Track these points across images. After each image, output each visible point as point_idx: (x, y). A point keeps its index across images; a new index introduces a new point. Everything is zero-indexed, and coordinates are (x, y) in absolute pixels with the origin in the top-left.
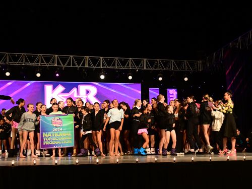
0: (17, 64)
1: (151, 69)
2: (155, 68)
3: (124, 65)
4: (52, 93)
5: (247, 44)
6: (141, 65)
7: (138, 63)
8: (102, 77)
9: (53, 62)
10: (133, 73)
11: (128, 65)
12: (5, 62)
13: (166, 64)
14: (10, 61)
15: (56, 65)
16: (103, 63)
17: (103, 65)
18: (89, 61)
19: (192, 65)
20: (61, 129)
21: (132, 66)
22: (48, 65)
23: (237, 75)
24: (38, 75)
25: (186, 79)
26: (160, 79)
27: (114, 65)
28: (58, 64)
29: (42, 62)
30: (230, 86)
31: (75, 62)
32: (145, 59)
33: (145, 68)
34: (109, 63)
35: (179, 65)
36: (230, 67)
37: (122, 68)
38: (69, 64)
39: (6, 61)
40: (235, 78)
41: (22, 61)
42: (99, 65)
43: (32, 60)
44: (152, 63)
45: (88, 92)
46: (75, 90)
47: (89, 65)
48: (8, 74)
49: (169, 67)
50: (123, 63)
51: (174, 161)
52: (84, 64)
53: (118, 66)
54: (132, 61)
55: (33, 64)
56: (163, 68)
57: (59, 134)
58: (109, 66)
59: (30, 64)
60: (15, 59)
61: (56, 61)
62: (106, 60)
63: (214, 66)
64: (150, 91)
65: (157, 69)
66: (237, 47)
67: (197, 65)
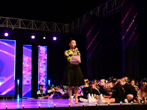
1: (25, 28)
2: (29, 27)
3: (1, 23)
5: (104, 13)
6: (17, 25)
7: (14, 22)
10: (9, 30)
11: (5, 24)
13: (38, 25)
19: (60, 27)
21: (8, 24)
23: (95, 37)
25: (55, 39)
26: (33, 37)
30: (89, 46)
32: (20, 20)
33: (20, 27)
35: (50, 26)
36: (90, 31)
44: (26, 23)
49: (41, 28)
51: (40, 107)
54: (8, 20)
56: (36, 28)
63: (78, 29)
64: (24, 48)
65: (30, 29)
66: (96, 15)
67: (64, 27)
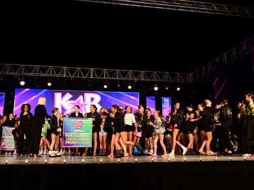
0: (31, 74)
1: (148, 80)
2: (152, 79)
3: (124, 76)
4: (61, 100)
5: (232, 59)
6: (139, 77)
7: (136, 75)
8: (105, 87)
9: (63, 73)
10: (132, 83)
11: (128, 77)
12: (20, 73)
13: (161, 76)
14: (25, 72)
15: (65, 76)
16: (106, 75)
17: (106, 77)
18: (94, 73)
19: (184, 77)
20: (81, 131)
21: (131, 77)
22: (58, 76)
23: (223, 85)
24: (49, 84)
25: (178, 89)
26: (156, 89)
27: (115, 76)
28: (67, 74)
29: (53, 73)
30: (217, 96)
31: (82, 73)
32: (142, 72)
33: (143, 79)
34: (112, 74)
35: (173, 76)
36: (217, 79)
37: (123, 79)
38: (76, 75)
39: (21, 71)
40: (221, 88)
41: (35, 72)
42: (103, 76)
43: (44, 71)
44: (149, 75)
45: (92, 99)
46: (81, 97)
47: (94, 76)
48: (22, 83)
49: (164, 79)
50: (124, 75)
52: (89, 75)
53: (119, 77)
54: (131, 73)
55: (45, 75)
56: (158, 79)
57: (79, 135)
58: (111, 77)
59: (42, 75)
60: (30, 70)
61: (65, 72)
62: (109, 72)
63: (203, 78)
64: (147, 99)
65: (153, 80)
66: (223, 61)
67: (188, 76)
